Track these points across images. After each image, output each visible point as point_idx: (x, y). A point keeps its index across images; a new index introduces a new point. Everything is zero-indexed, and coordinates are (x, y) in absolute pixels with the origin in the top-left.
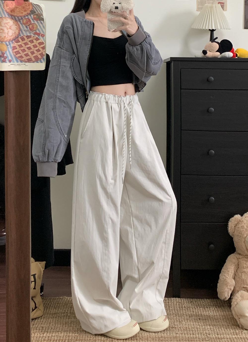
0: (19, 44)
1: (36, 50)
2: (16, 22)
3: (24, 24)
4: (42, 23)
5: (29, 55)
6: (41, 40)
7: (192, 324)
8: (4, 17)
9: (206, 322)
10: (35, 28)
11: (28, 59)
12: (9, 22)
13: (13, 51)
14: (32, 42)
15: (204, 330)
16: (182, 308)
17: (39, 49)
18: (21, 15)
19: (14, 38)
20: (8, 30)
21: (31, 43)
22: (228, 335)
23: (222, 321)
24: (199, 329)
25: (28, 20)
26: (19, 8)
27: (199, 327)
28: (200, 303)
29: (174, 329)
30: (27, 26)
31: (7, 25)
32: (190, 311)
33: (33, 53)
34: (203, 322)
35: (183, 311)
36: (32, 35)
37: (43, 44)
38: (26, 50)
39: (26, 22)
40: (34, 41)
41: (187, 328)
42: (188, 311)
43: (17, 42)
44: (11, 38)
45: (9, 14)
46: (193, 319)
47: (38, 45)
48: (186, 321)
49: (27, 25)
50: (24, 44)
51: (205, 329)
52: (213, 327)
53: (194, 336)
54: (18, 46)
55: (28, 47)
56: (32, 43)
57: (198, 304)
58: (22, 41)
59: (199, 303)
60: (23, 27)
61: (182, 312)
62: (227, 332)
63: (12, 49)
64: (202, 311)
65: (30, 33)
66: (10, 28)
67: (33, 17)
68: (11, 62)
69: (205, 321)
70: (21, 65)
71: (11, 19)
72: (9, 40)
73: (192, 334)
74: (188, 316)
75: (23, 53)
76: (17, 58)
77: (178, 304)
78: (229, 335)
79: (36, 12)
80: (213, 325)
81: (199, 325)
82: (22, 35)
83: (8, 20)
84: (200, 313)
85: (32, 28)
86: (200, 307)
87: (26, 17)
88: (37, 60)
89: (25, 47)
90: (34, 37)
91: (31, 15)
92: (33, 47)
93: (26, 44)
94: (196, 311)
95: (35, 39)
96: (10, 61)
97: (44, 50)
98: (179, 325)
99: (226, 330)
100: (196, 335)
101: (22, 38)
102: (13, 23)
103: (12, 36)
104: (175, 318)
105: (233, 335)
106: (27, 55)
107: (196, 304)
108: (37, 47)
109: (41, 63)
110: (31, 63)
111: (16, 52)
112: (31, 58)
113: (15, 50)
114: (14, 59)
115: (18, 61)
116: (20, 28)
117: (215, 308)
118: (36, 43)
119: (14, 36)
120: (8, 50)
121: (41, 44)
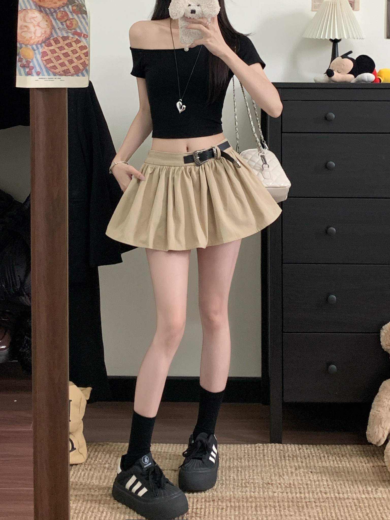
0: (52, 48)
1: (76, 58)
2: (47, 17)
3: (59, 19)
4: (84, 18)
5: (65, 65)
6: (84, 42)
8: (30, 8)
10: (74, 25)
11: (64, 71)
12: (37, 17)
13: (42, 58)
14: (69, 45)
17: (80, 56)
18: (54, 5)
19: (44, 41)
20: (35, 27)
21: (69, 48)
24: (310, 486)
25: (63, 13)
30: (63, 23)
31: (35, 20)
33: (71, 62)
36: (71, 36)
37: (86, 49)
38: (62, 57)
39: (61, 16)
40: (72, 44)
43: (48, 46)
44: (38, 40)
45: (36, 5)
47: (79, 50)
49: (62, 21)
50: (58, 48)
54: (50, 51)
55: (64, 53)
56: (71, 47)
58: (56, 44)
60: (56, 23)
63: (41, 56)
65: (67, 33)
66: (38, 25)
67: (72, 8)
68: (40, 75)
69: (320, 475)
70: (54, 79)
71: (40, 12)
72: (38, 43)
74: (294, 468)
75: (57, 61)
76: (48, 69)
79: (76, 1)
82: (55, 36)
83: (35, 13)
84: (312, 464)
85: (70, 25)
87: (62, 9)
88: (77, 72)
89: (60, 53)
90: (72, 38)
91: (68, 7)
92: (71, 52)
93: (61, 48)
94: (306, 462)
95: (74, 41)
96: (38, 74)
97: (87, 58)
98: (278, 480)
101: (56, 39)
102: (42, 18)
103: (40, 37)
106: (62, 65)
108: (77, 53)
109: (83, 76)
110: (69, 77)
111: (47, 61)
112: (69, 69)
113: (46, 58)
114: (44, 70)
115: (49, 74)
116: (52, 25)
117: (337, 457)
118: (77, 46)
119: (43, 37)
120: (35, 57)
121: (82, 48)
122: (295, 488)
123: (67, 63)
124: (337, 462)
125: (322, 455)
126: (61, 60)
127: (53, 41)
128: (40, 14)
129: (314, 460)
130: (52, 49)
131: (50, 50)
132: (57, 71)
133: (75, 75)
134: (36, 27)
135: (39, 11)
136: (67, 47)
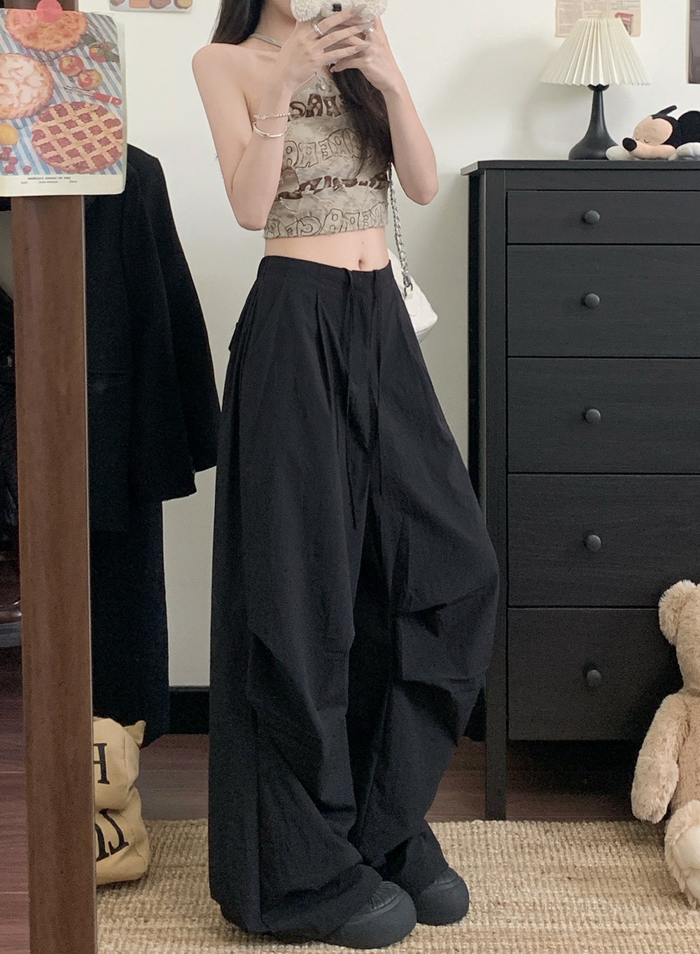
0: (52, 123)
1: (98, 141)
2: (42, 67)
3: (65, 71)
4: (112, 69)
5: (79, 155)
6: (113, 112)
7: (549, 891)
8: (9, 52)
9: (587, 886)
10: (94, 82)
11: (76, 165)
12: (22, 68)
13: (34, 142)
14: (86, 119)
15: (583, 908)
16: (522, 848)
17: (105, 137)
18: (55, 46)
19: (37, 110)
20: (18, 87)
21: (85, 123)
22: (647, 924)
23: (633, 884)
24: (568, 908)
25: (74, 59)
26: (49, 27)
27: (570, 900)
28: (572, 834)
29: (502, 907)
30: (74, 78)
31: (17, 73)
32: (544, 858)
33: (89, 148)
34: (580, 885)
35: (524, 857)
36: (88, 101)
37: (118, 125)
38: (71, 139)
39: (69, 65)
40: (91, 116)
41: (534, 903)
42: (537, 857)
43: (44, 120)
44: (26, 109)
45: (20, 47)
46: (551, 879)
47: (103, 128)
48: (533, 884)
49: (72, 74)
51: (585, 907)
52: (607, 900)
53: (556, 927)
54: (50, 131)
55: (76, 133)
56: (88, 122)
57: (566, 837)
58: (61, 115)
59: (568, 833)
60: (61, 79)
61: (521, 861)
62: (646, 915)
63: (31, 138)
64: (575, 855)
65: (81, 95)
66: (25, 83)
67: (90, 51)
68: (30, 173)
69: (584, 883)
70: (57, 180)
72: (24, 116)
73: (550, 922)
74: (539, 871)
75: (62, 147)
76: (46, 163)
77: (510, 836)
78: (649, 923)
79: (98, 38)
80: (606, 896)
81: (568, 895)
82: (59, 102)
83: (18, 60)
84: (569, 861)
85: (87, 82)
86: (571, 845)
87: (70, 53)
88: (102, 166)
89: (67, 133)
90: (91, 105)
91: (83, 49)
92: (90, 131)
93: (70, 124)
94: (559, 857)
95: (95, 111)
96: (26, 170)
97: (122, 139)
98: (513, 895)
99: (641, 908)
100: (560, 924)
101: (59, 107)
102: (32, 69)
103: (31, 103)
104: (503, 877)
105: (661, 924)
106: (73, 154)
107: (560, 837)
108: (100, 134)
109: (112, 174)
110: (85, 175)
111: (44, 147)
112: (85, 161)
113: (41, 142)
114: (38, 164)
115: (48, 170)
116: (52, 81)
117: (612, 848)
118: (100, 121)
119: (36, 102)
120: (21, 141)
121: (111, 123)
122: (543, 912)
123: (81, 150)
124: (613, 856)
125: (585, 843)
126: (69, 144)
127: (55, 112)
128: (29, 61)
129: (572, 853)
130: (52, 125)
131: (50, 128)
132: (63, 164)
133: (98, 172)
134: (21, 85)
135: (27, 57)
136: (82, 121)
